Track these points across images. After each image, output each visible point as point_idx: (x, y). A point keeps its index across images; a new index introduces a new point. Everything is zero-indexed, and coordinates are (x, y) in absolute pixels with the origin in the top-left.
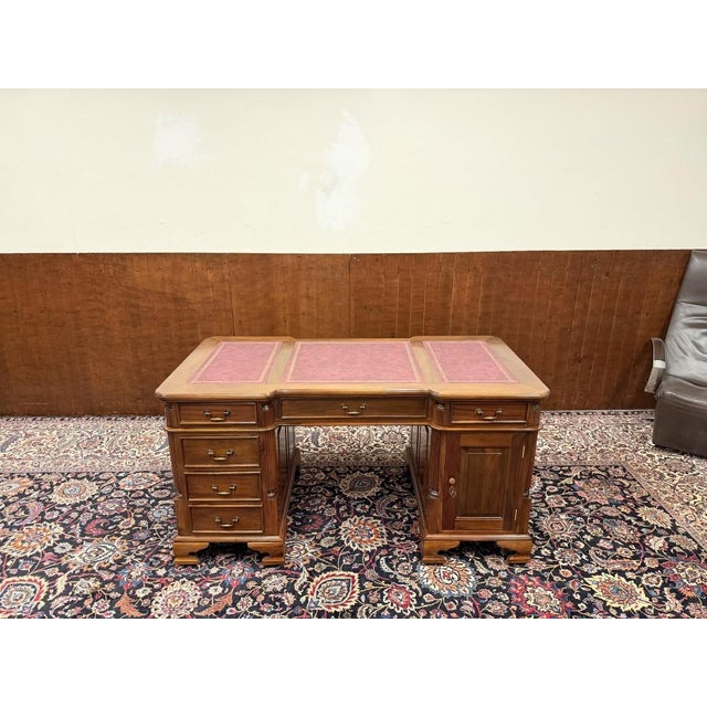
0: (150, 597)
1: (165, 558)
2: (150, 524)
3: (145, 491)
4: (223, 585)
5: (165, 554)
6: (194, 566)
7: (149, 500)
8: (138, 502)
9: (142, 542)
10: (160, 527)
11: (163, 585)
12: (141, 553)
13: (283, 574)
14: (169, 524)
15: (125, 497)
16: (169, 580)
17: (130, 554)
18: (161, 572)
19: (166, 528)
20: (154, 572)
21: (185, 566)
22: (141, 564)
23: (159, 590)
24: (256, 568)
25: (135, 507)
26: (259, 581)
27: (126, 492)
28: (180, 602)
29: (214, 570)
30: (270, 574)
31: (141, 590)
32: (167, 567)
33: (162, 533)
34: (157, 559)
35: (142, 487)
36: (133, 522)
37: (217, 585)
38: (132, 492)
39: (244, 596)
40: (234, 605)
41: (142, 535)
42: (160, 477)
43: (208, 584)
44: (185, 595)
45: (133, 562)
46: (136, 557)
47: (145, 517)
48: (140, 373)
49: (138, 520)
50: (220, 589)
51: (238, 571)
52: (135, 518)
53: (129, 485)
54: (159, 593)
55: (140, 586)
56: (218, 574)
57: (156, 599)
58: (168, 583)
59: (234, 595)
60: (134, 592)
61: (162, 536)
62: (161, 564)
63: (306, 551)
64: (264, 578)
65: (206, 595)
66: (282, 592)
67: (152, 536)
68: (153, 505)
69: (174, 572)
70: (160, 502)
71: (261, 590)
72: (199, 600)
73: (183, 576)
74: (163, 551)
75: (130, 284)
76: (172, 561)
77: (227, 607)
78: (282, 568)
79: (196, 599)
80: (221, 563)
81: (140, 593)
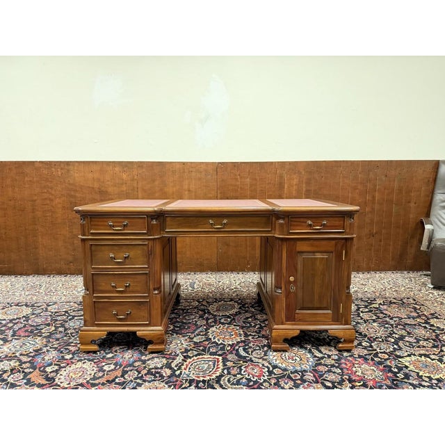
0: (57, 371)
1: (73, 349)
2: (66, 330)
3: (66, 312)
4: (116, 364)
5: (74, 346)
6: (95, 352)
7: (68, 317)
8: (59, 318)
9: (57, 340)
10: (73, 331)
11: (68, 364)
12: (55, 346)
13: (164, 357)
15: (50, 316)
16: (73, 361)
17: (46, 346)
18: (68, 357)
19: (77, 332)
20: (63, 357)
21: (88, 352)
22: (54, 352)
23: (65, 367)
24: (142, 354)
25: (57, 320)
26: (144, 362)
27: (52, 312)
28: (80, 374)
29: (110, 355)
30: (153, 358)
31: (50, 368)
32: (74, 354)
33: (73, 334)
34: (67, 349)
35: (64, 310)
36: (53, 328)
37: (111, 364)
38: (56, 312)
39: (131, 371)
40: (122, 376)
41: (58, 336)
42: (78, 305)
43: (104, 364)
44: (84, 371)
45: (48, 351)
46: (51, 348)
47: (63, 326)
49: (56, 328)
50: (112, 367)
51: (128, 356)
52: (55, 326)
53: (55, 309)
54: (64, 369)
55: (50, 365)
56: (113, 357)
57: (61, 373)
58: (72, 363)
59: (123, 370)
60: (44, 369)
61: (73, 336)
62: (69, 352)
63: (182, 344)
64: (148, 360)
65: (101, 370)
66: (161, 368)
67: (66, 336)
68: (70, 320)
69: (78, 356)
70: (76, 318)
71: (145, 367)
72: (95, 373)
73: (85, 359)
74: (72, 344)
76: (77, 351)
77: (116, 377)
78: (163, 354)
79: (93, 373)
80: (116, 351)
81: (49, 369)
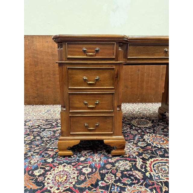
0: (43, 175)
1: (51, 153)
2: (42, 138)
3: (39, 126)
4: (91, 167)
5: (51, 151)
6: (70, 156)
7: (41, 129)
8: (35, 130)
9: (37, 146)
10: (47, 139)
11: (51, 168)
12: (37, 151)
13: (126, 160)
14: (52, 138)
15: (28, 128)
16: (55, 164)
17: (30, 151)
18: (50, 160)
19: (50, 140)
20: (45, 160)
21: (64, 156)
22: (37, 156)
23: (49, 171)
24: (108, 158)
25: (33, 131)
26: (113, 164)
27: (30, 126)
28: (65, 178)
29: (82, 159)
30: (118, 161)
31: (37, 171)
32: (53, 158)
33: (48, 142)
34: (46, 153)
35: (37, 125)
36: (32, 137)
37: (86, 167)
38: (32, 126)
39: (107, 173)
40: (102, 179)
41: (37, 143)
42: (46, 121)
43: (81, 167)
44: (67, 174)
45: (32, 155)
46: (34, 153)
47: (39, 135)
48: (37, 86)
49: (35, 137)
50: (90, 170)
51: (97, 159)
52: (33, 136)
53: (31, 124)
54: (49, 173)
55: (36, 168)
56: (85, 160)
57: (48, 176)
58: (55, 166)
59: (100, 173)
60: (32, 172)
61: (49, 143)
62: (49, 156)
64: (115, 162)
65: (81, 173)
66: (131, 170)
67: (43, 143)
68: (43, 131)
69: (57, 160)
70: (46, 130)
71: (117, 170)
72: (78, 176)
73: (64, 162)
74: (50, 149)
75: (34, 49)
76: (55, 155)
77: (98, 181)
79: (75, 175)
80: (85, 155)
81: (37, 173)
